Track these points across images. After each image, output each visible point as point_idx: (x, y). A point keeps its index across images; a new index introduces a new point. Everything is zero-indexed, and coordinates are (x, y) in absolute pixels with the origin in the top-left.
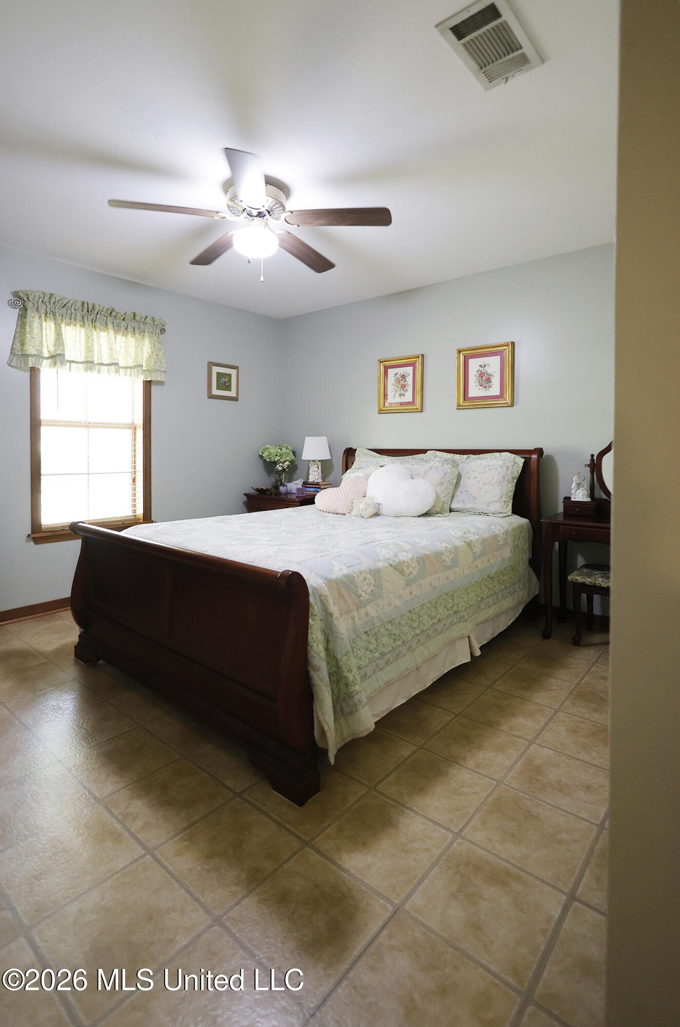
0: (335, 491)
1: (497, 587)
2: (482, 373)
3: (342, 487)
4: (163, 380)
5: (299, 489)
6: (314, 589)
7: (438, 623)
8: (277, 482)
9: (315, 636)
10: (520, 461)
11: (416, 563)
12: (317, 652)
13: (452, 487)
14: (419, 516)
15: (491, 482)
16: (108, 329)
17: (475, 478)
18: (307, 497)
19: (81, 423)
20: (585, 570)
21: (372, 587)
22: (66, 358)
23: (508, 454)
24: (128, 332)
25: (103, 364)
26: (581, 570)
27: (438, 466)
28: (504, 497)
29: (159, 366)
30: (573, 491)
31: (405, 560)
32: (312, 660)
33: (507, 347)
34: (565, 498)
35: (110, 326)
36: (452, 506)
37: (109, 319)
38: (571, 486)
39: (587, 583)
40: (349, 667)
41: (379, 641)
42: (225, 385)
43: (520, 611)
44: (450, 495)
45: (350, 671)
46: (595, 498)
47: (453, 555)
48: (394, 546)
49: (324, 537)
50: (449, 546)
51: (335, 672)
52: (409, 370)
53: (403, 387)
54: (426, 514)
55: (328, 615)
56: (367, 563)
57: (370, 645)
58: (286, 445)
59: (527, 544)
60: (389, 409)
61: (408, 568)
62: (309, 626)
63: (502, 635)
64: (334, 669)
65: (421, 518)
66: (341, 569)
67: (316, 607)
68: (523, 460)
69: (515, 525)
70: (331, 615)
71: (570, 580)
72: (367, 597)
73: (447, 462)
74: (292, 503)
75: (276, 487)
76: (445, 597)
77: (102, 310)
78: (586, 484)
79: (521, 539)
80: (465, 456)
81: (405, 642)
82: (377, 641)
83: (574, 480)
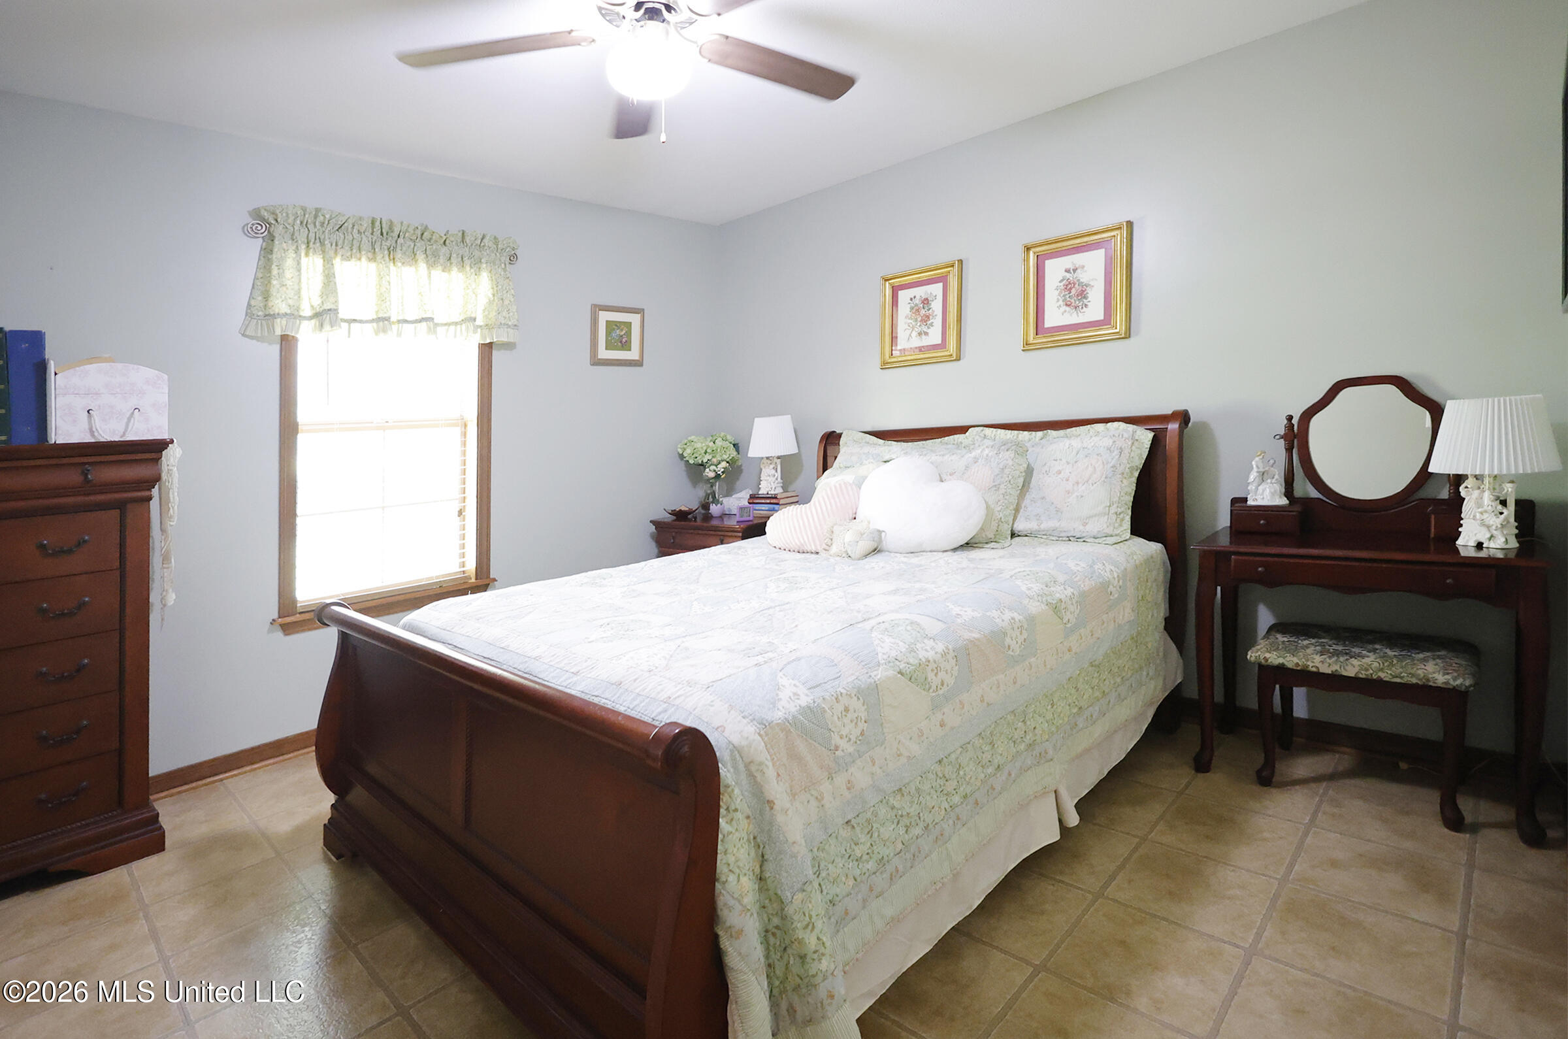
0: (801, 511)
1: (1107, 682)
2: (1070, 283)
3: (815, 504)
4: (511, 340)
5: (741, 509)
6: (736, 750)
7: (995, 774)
8: (707, 496)
9: (731, 859)
10: (1145, 437)
11: (953, 662)
12: (736, 896)
13: (1016, 493)
14: (955, 550)
15: (1090, 478)
16: (416, 261)
17: (1059, 472)
18: (755, 522)
19: (372, 423)
20: (1281, 638)
21: (862, 725)
22: (341, 316)
23: (1122, 425)
24: (451, 264)
25: (406, 321)
26: (1272, 639)
27: (990, 454)
28: (1115, 505)
29: (505, 318)
30: (1251, 487)
31: (930, 659)
32: (723, 913)
33: (1118, 232)
34: (1234, 501)
35: (421, 256)
36: (1015, 526)
37: (418, 244)
38: (1248, 477)
39: (1290, 665)
40: (807, 918)
41: (875, 835)
42: (621, 342)
43: (1150, 720)
44: (1012, 508)
45: (809, 926)
46: (1294, 498)
47: (1025, 635)
48: (909, 628)
49: (771, 611)
50: (1017, 617)
51: (777, 927)
52: (937, 289)
53: (926, 319)
54: (968, 545)
55: (763, 804)
56: (852, 674)
57: (856, 848)
58: (722, 434)
59: (1162, 590)
60: (900, 359)
61: (936, 675)
62: (720, 836)
63: (1117, 772)
64: (776, 921)
65: (958, 553)
66: (795, 694)
67: (737, 791)
68: (1151, 435)
69: (1138, 558)
70: (771, 803)
71: (1253, 659)
72: (851, 749)
73: (1006, 447)
74: (730, 534)
75: (706, 506)
76: (1010, 718)
77: (407, 231)
78: (1279, 474)
79: (1149, 584)
80: (1040, 434)
81: (931, 826)
82: (871, 837)
83: (1254, 466)
